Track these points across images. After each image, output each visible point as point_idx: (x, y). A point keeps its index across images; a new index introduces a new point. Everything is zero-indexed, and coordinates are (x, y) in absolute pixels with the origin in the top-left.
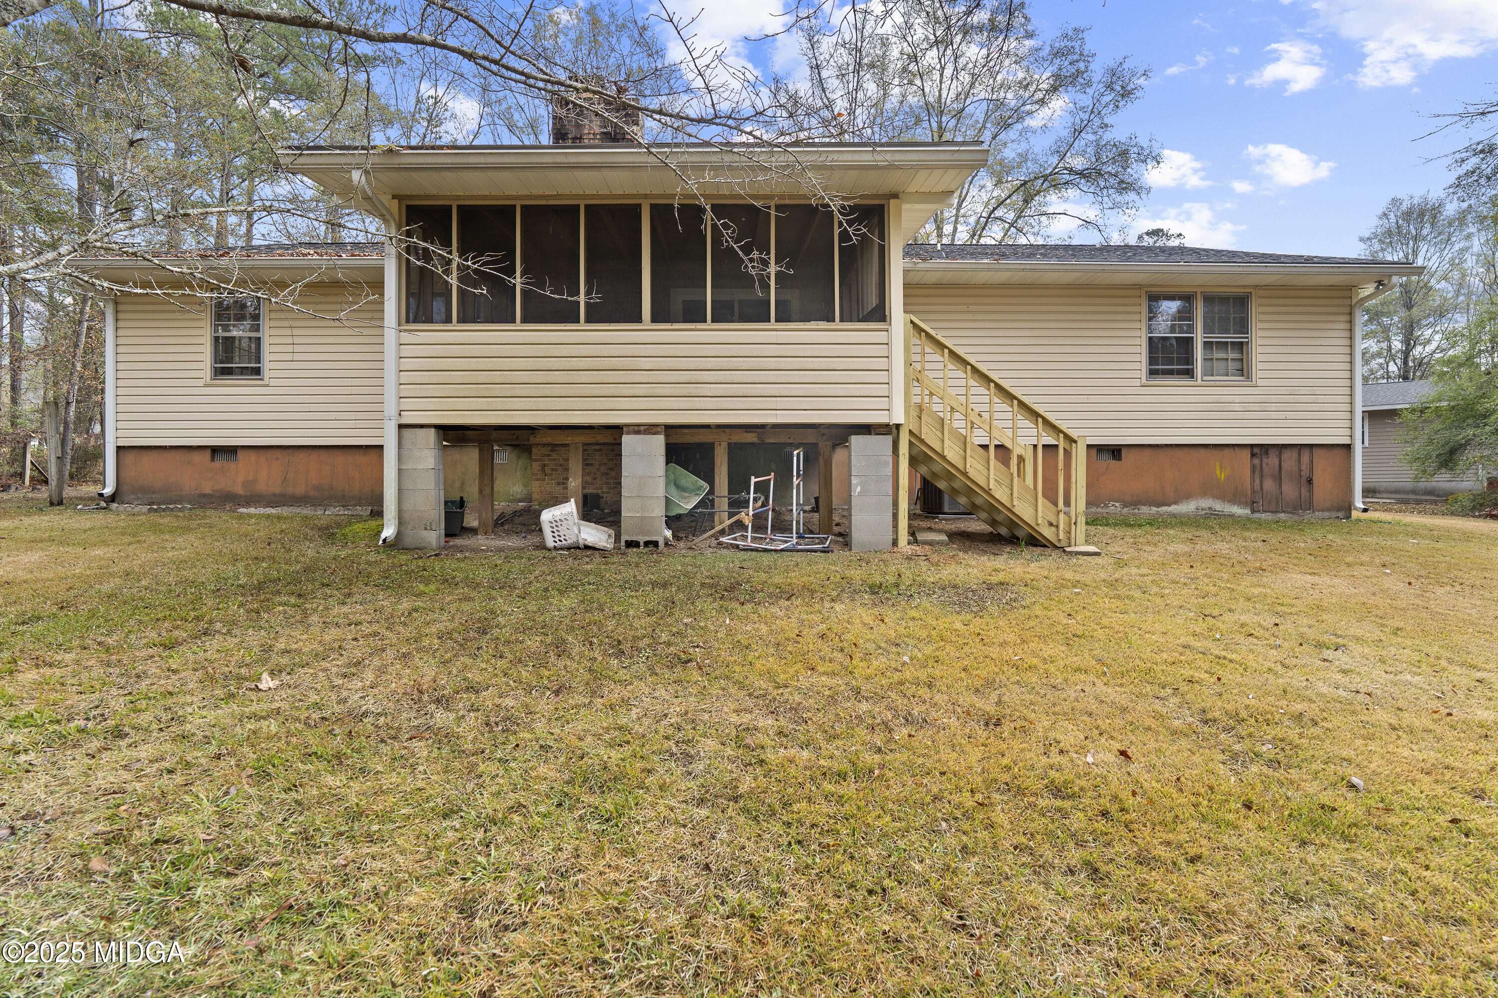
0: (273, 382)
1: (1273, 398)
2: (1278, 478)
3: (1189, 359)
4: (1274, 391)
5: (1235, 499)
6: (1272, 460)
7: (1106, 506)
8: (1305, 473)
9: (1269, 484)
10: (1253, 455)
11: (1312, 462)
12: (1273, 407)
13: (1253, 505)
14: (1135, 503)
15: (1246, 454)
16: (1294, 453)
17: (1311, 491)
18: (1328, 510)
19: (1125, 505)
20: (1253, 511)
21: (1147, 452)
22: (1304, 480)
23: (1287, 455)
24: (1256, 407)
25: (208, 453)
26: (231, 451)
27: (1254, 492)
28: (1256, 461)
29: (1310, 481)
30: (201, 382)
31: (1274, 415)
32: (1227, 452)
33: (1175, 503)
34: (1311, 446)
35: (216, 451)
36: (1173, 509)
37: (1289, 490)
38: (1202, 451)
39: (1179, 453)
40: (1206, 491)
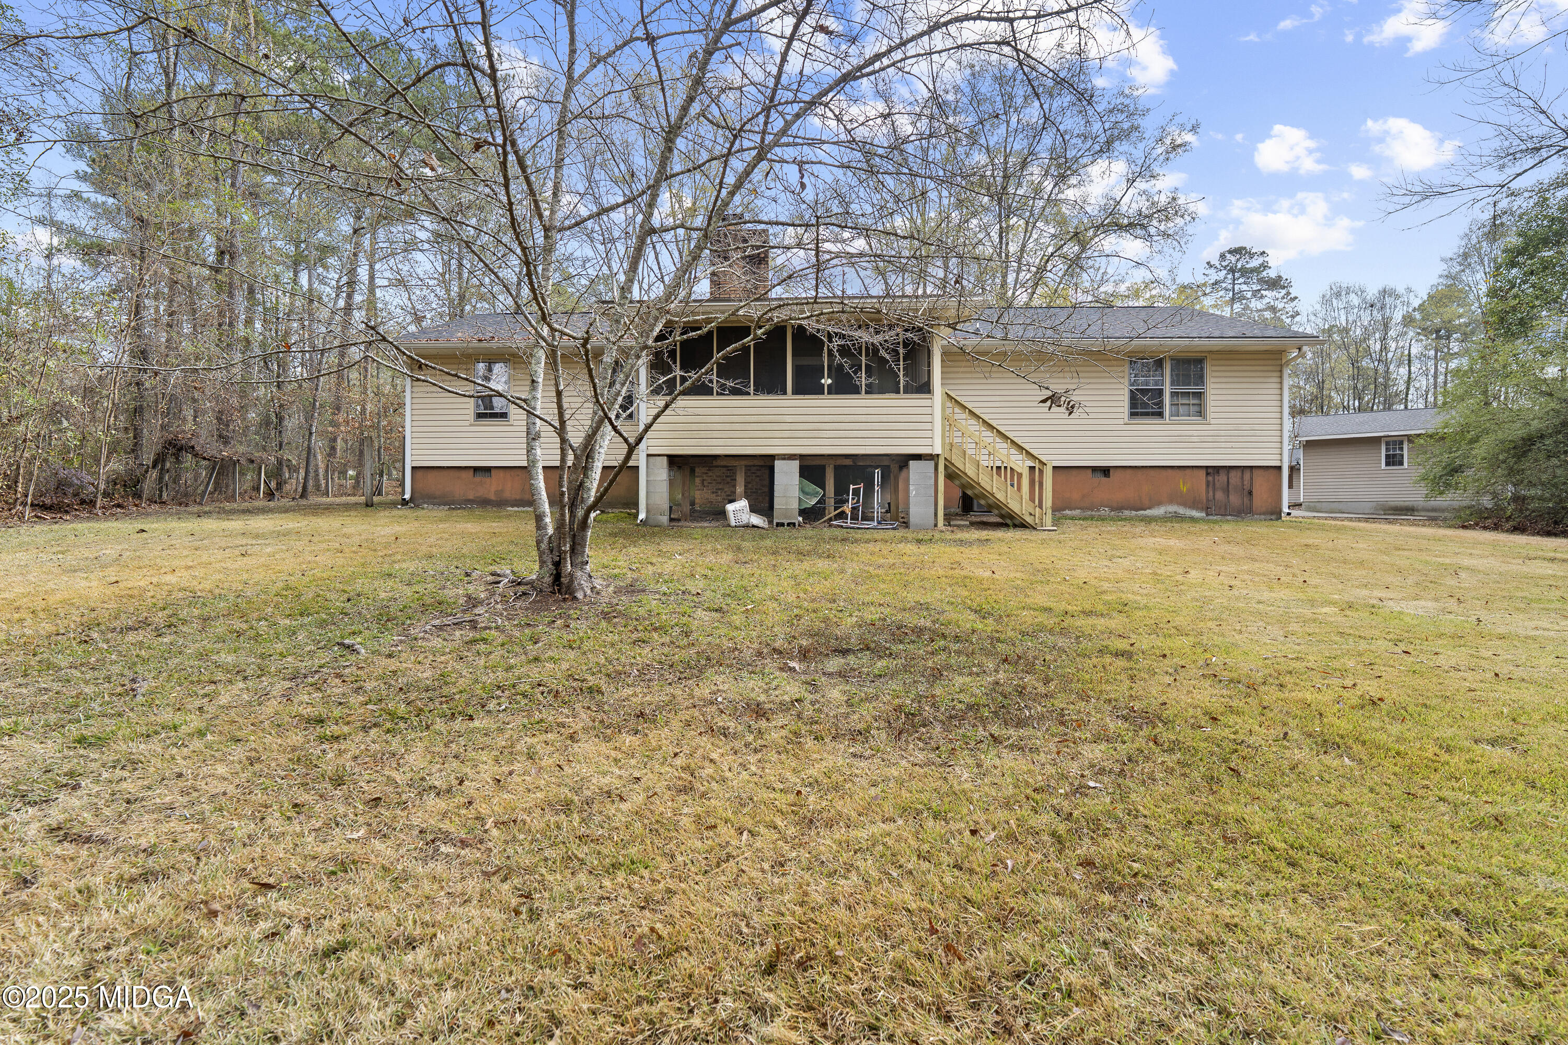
0: (516, 423)
1: (1222, 433)
2: (1227, 490)
3: (1160, 404)
4: (1223, 427)
5: (1194, 505)
6: (1222, 478)
7: (1098, 510)
8: (1247, 487)
9: (1220, 495)
10: (1208, 474)
11: (1252, 479)
12: (1223, 439)
13: (1207, 510)
14: (1120, 508)
15: (1203, 473)
16: (1239, 473)
17: (1251, 500)
18: (1264, 514)
19: (1112, 510)
20: (1207, 515)
21: (1129, 471)
22: (1246, 492)
23: (1233, 474)
24: (1210, 439)
25: (471, 472)
26: (487, 470)
27: (1208, 500)
28: (1210, 478)
29: (1250, 493)
30: (467, 423)
31: (1223, 445)
32: (1188, 471)
33: (1150, 508)
34: (1251, 467)
35: (476, 469)
36: (1148, 512)
37: (1235, 499)
38: (1170, 471)
39: (1152, 472)
40: (1171, 501)
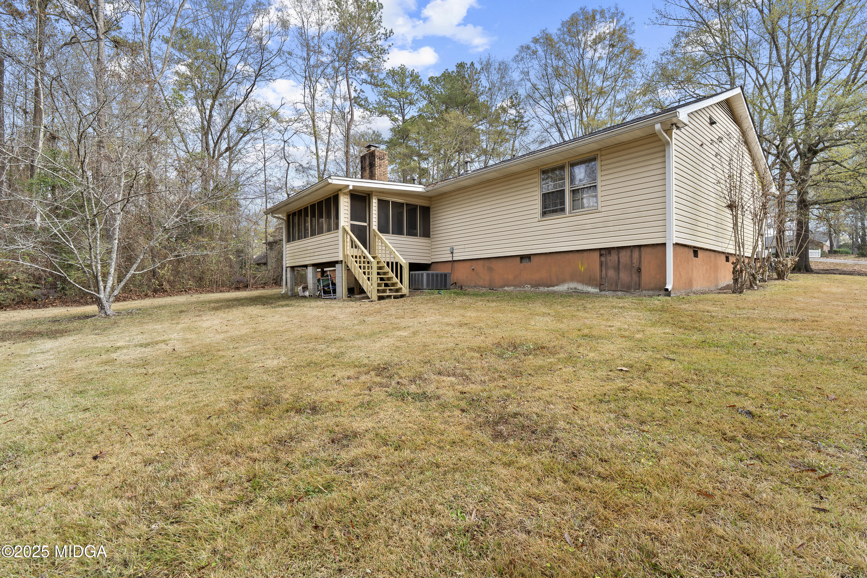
1: (611, 218)
2: (617, 269)
3: (563, 203)
4: (611, 213)
5: (589, 282)
6: (613, 258)
7: (524, 287)
8: (636, 264)
9: (611, 273)
10: (601, 255)
11: (640, 257)
12: (611, 224)
13: (601, 286)
14: (536, 285)
15: (597, 254)
16: (628, 252)
17: (640, 277)
18: (652, 290)
19: (532, 287)
20: (601, 291)
21: (543, 257)
22: (634, 270)
23: (623, 254)
24: (600, 225)
27: (601, 278)
28: (603, 259)
29: (639, 270)
31: (611, 229)
32: (585, 254)
33: (557, 285)
34: (640, 246)
36: (556, 288)
37: (624, 276)
38: (571, 255)
39: (559, 257)
40: (572, 280)
